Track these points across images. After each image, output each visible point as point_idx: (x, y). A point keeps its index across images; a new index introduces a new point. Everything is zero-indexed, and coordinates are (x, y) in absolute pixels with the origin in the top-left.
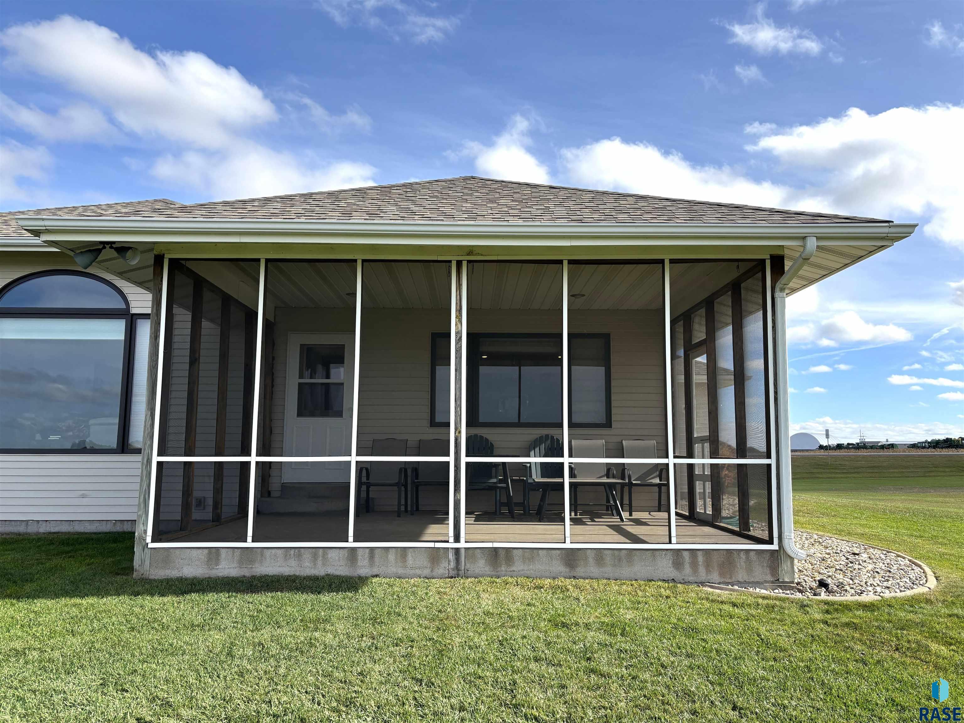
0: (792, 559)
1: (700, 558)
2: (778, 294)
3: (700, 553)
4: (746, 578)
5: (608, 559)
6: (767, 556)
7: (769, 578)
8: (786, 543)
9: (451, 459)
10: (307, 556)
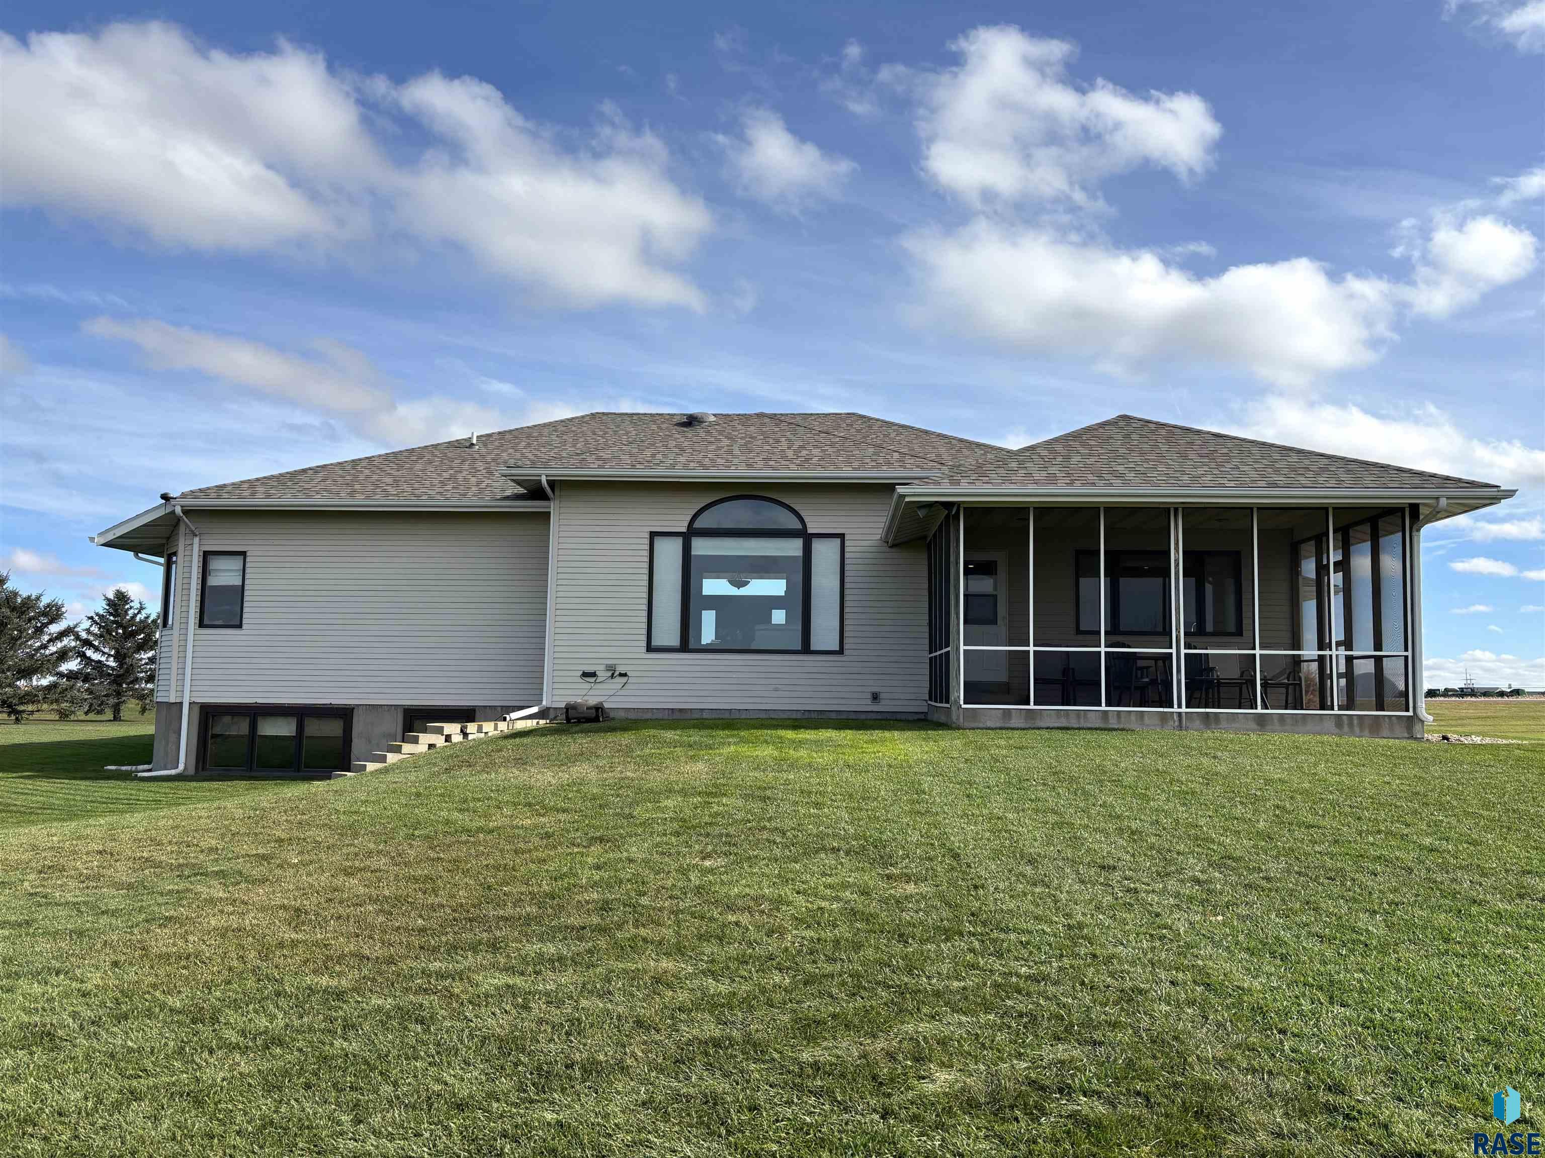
0: (1423, 722)
1: (1355, 722)
2: (1414, 533)
3: (1355, 717)
4: (1389, 735)
5: (1289, 721)
6: (1405, 719)
7: (1406, 735)
8: (1419, 711)
9: (1173, 651)
10: (1072, 715)
